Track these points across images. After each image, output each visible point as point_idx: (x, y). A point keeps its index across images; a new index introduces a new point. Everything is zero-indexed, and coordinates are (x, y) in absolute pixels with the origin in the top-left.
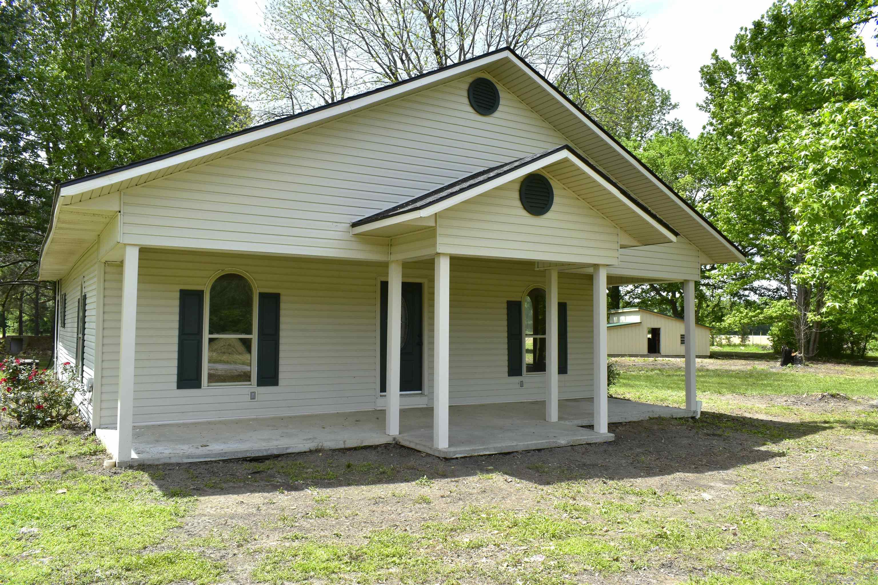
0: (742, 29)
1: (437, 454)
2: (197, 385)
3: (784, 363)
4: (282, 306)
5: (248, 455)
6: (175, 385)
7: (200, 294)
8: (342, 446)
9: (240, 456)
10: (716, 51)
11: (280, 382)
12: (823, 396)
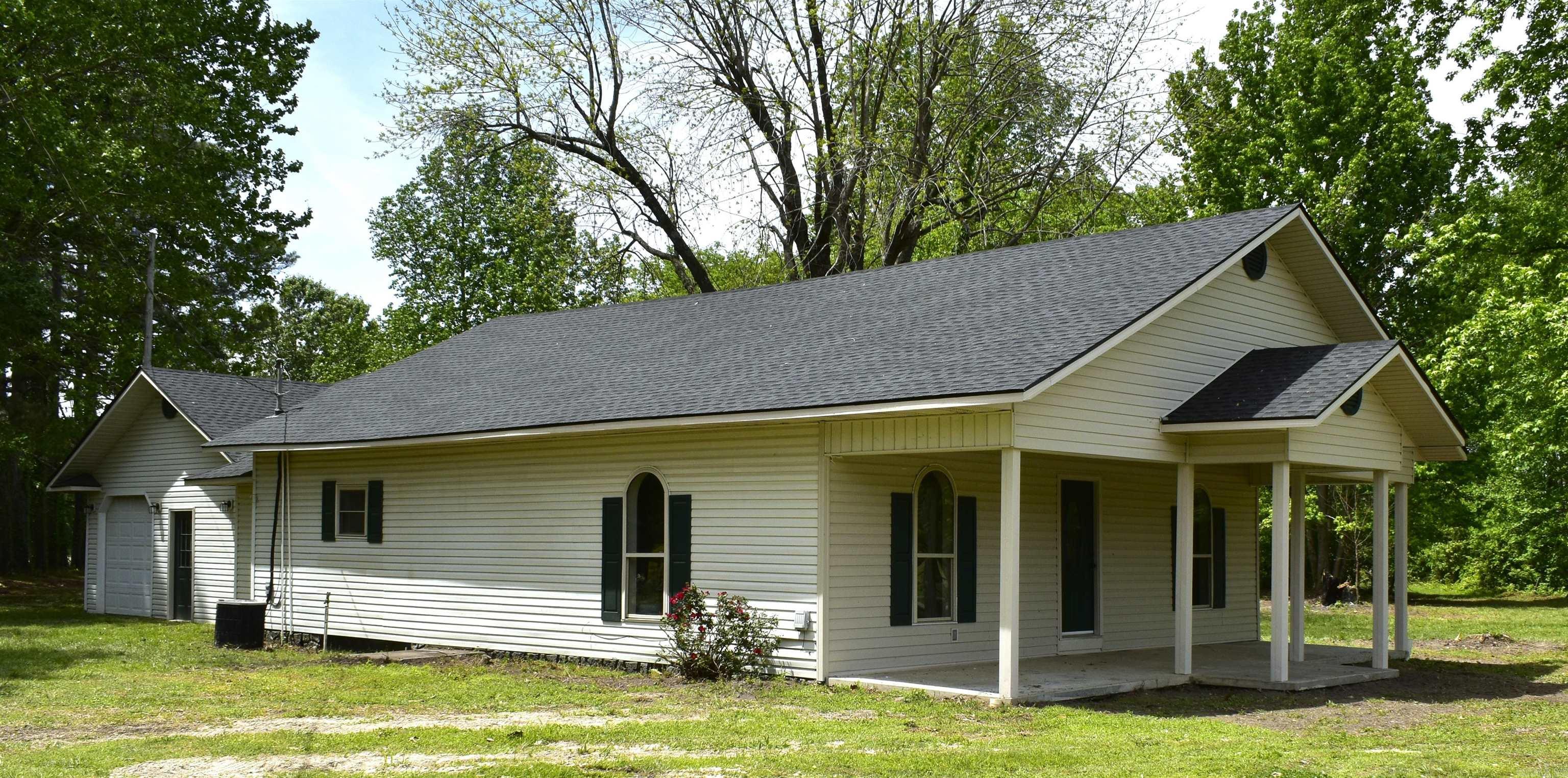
0: (1236, 12)
1: (1279, 688)
2: (907, 622)
3: (1328, 601)
4: (979, 514)
5: (1094, 694)
6: (888, 621)
7: (908, 497)
8: (1155, 686)
9: (1089, 695)
10: (1203, 49)
11: (979, 617)
12: (1485, 638)
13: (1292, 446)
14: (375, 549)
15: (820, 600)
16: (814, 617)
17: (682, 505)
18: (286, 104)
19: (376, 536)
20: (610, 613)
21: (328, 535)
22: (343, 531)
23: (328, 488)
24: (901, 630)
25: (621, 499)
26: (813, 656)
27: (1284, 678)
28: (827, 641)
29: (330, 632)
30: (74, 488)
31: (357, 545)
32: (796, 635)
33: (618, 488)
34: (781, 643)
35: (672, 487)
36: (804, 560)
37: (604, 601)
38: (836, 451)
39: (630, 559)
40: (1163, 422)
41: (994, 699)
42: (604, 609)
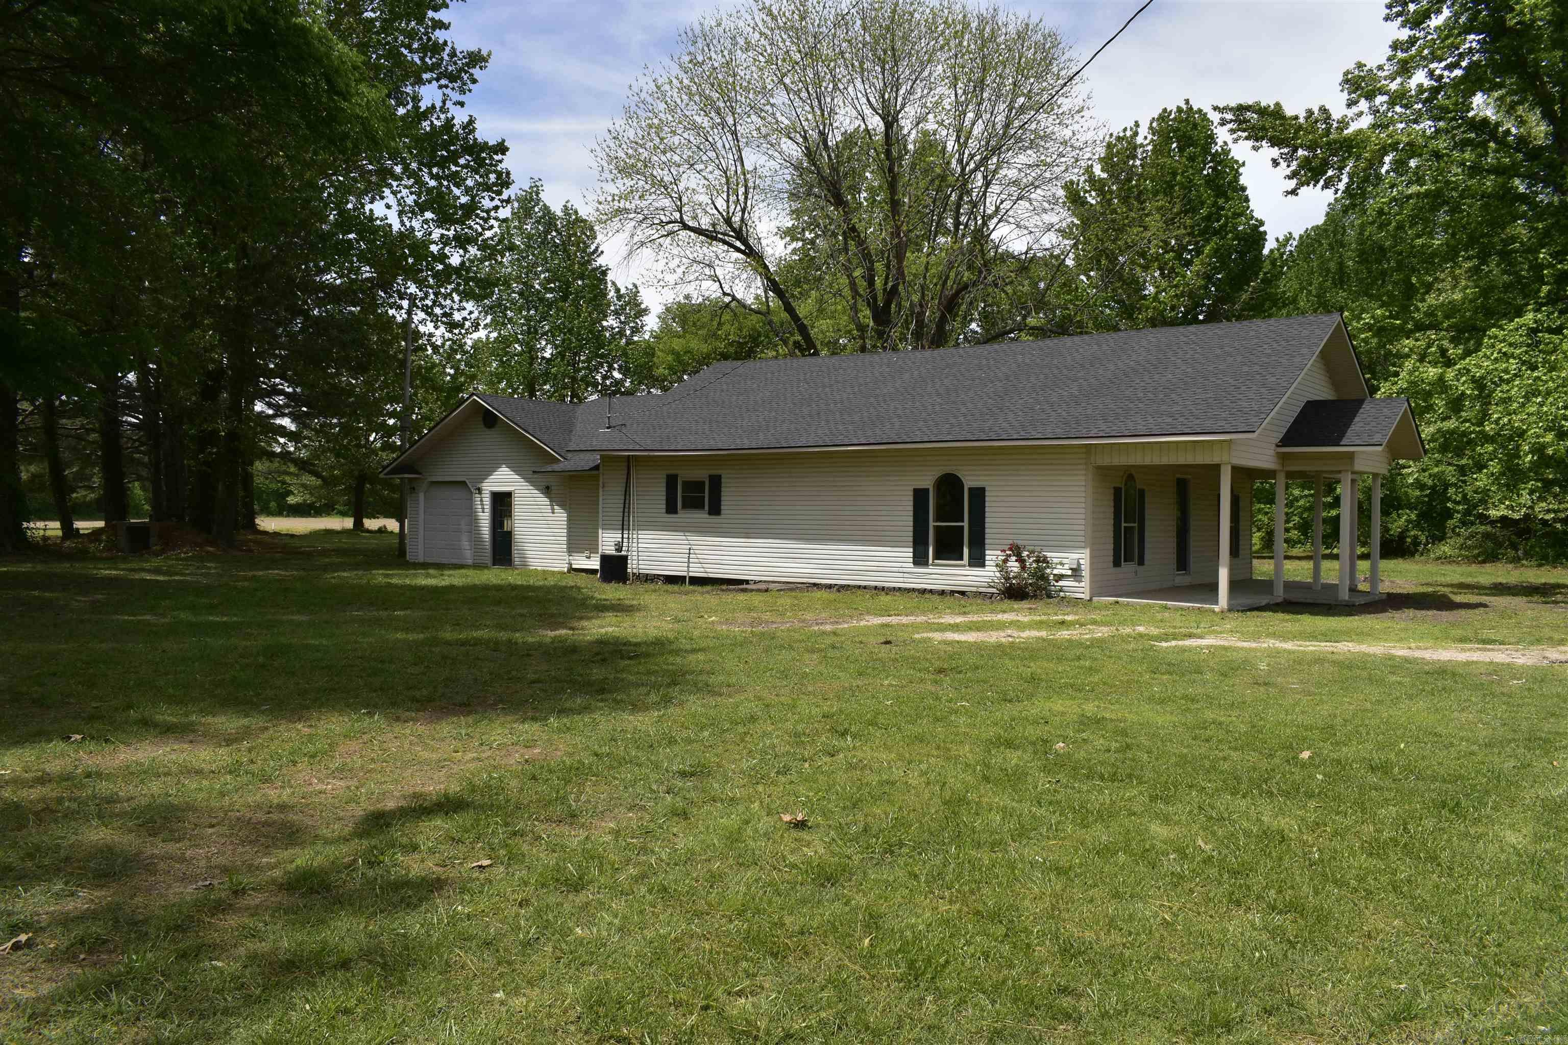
1: (1343, 604)
2: (1119, 564)
4: (1146, 500)
6: (1113, 565)
7: (1120, 490)
11: (1146, 562)
13: (1356, 461)
14: (714, 519)
15: (1088, 551)
16: (1082, 562)
17: (979, 495)
18: (502, 201)
19: (715, 510)
20: (920, 559)
21: (671, 508)
22: (684, 506)
23: (671, 482)
24: (1118, 569)
25: (928, 490)
26: (1082, 584)
27: (1347, 598)
28: (1092, 576)
29: (691, 574)
30: (406, 476)
31: (701, 516)
32: (1069, 572)
33: (927, 481)
34: (1060, 577)
35: (970, 481)
36: (1076, 527)
37: (914, 552)
38: (1100, 462)
39: (936, 528)
40: (1277, 446)
41: (1217, 608)
42: (914, 557)
